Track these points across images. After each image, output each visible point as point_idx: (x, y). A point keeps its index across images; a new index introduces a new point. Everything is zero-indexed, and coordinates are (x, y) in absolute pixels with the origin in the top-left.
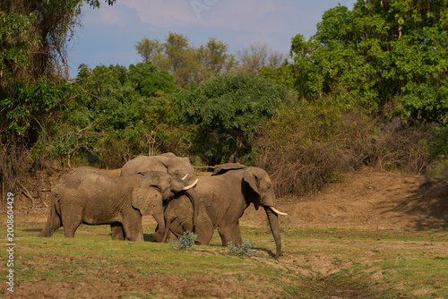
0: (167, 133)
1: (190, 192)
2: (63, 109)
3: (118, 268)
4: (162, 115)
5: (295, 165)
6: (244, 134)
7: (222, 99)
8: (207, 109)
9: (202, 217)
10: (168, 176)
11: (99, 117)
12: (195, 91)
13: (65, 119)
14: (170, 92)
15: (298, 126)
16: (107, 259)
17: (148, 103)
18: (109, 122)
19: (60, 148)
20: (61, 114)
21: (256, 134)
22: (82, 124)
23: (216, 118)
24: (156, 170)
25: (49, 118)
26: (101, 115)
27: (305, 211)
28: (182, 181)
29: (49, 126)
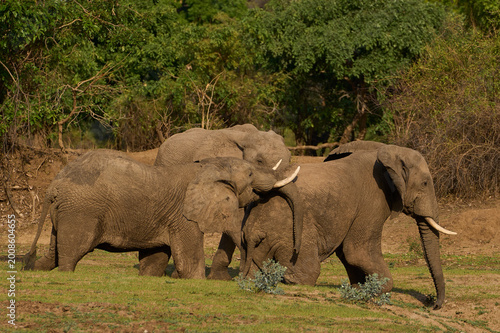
0: (234, 88)
1: (288, 191)
2: (51, 45)
3: (146, 325)
4: (224, 55)
5: (458, 145)
6: (370, 90)
7: (331, 29)
8: (304, 46)
9: (309, 235)
10: (247, 165)
11: (114, 59)
12: (283, 13)
13: (54, 62)
14: (239, 15)
15: (464, 76)
16: (127, 309)
17: (201, 35)
18: (133, 68)
19: (45, 114)
20: (47, 55)
21: (391, 90)
22: (82, 71)
23: (321, 61)
24: (225, 155)
25: (26, 62)
26: (118, 56)
27: (477, 226)
28: (273, 172)
29: (25, 75)
